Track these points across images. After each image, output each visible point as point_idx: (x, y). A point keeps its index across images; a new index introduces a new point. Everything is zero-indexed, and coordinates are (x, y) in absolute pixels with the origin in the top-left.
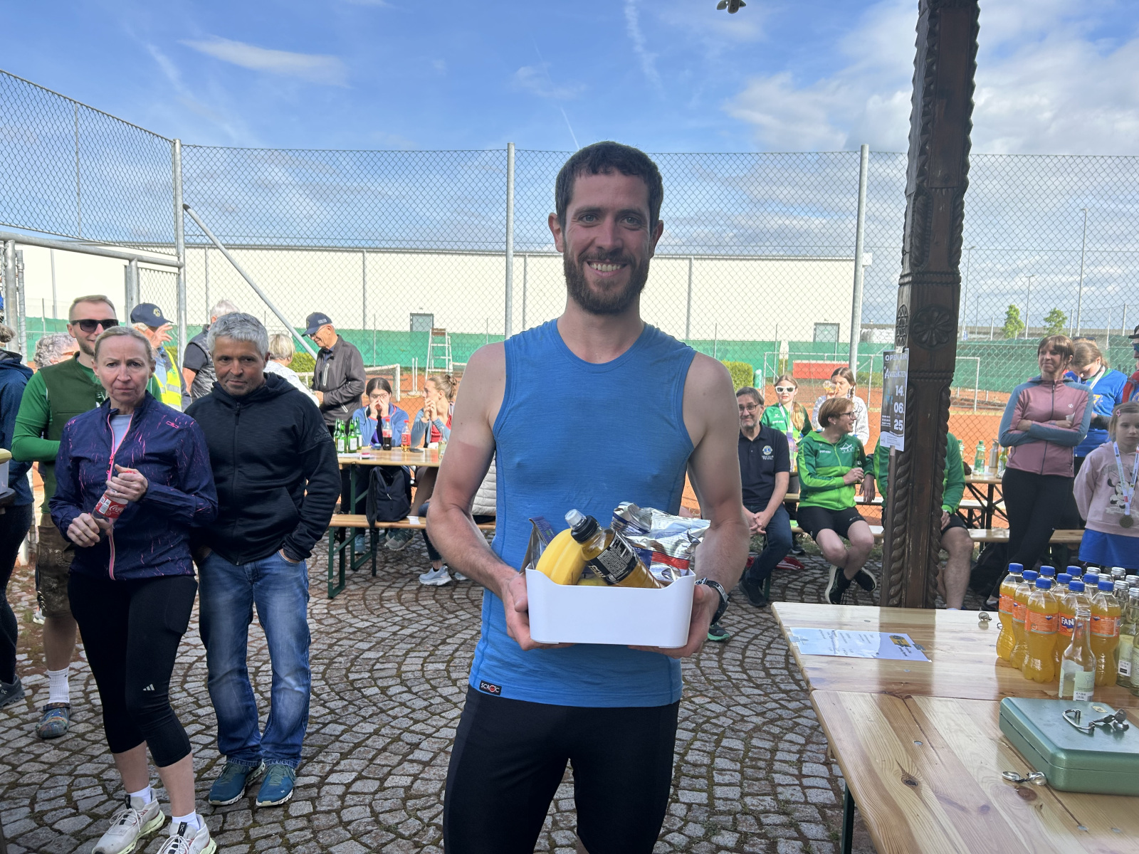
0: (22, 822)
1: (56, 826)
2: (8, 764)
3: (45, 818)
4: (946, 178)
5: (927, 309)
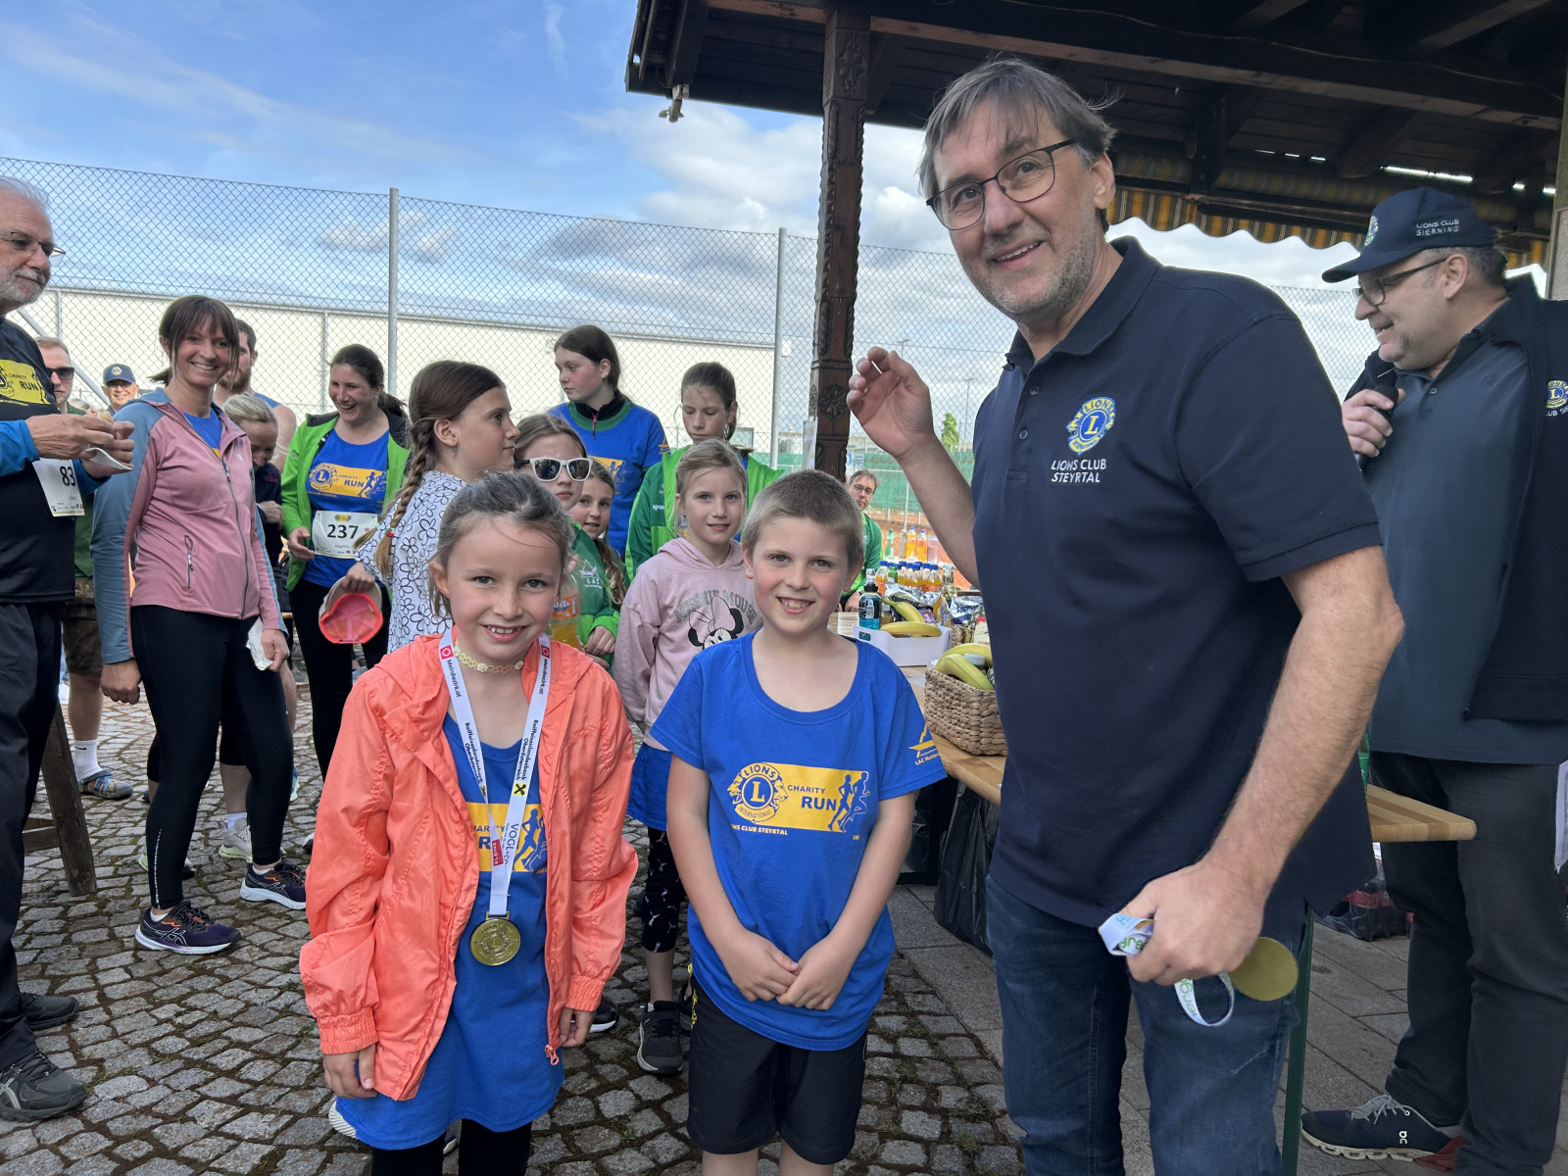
4: (842, 291)
5: (829, 389)
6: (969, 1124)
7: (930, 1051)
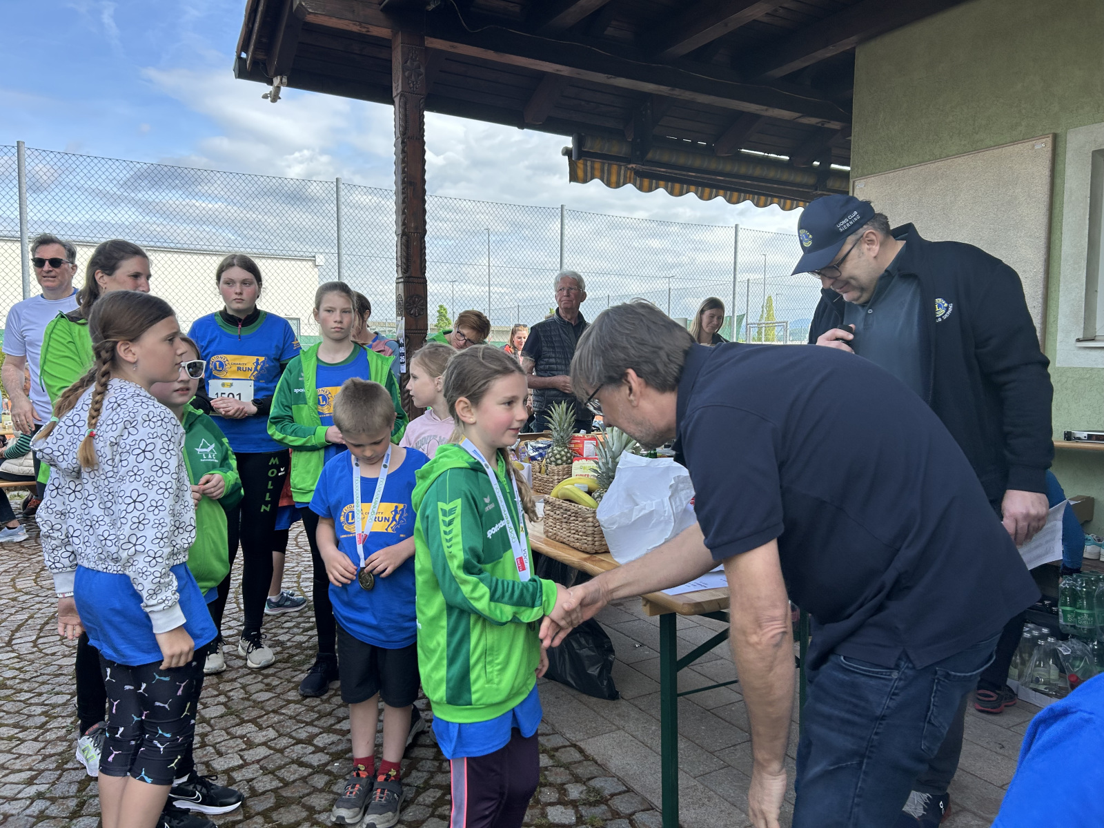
4: (416, 228)
5: (412, 297)
6: (592, 808)
7: (551, 761)
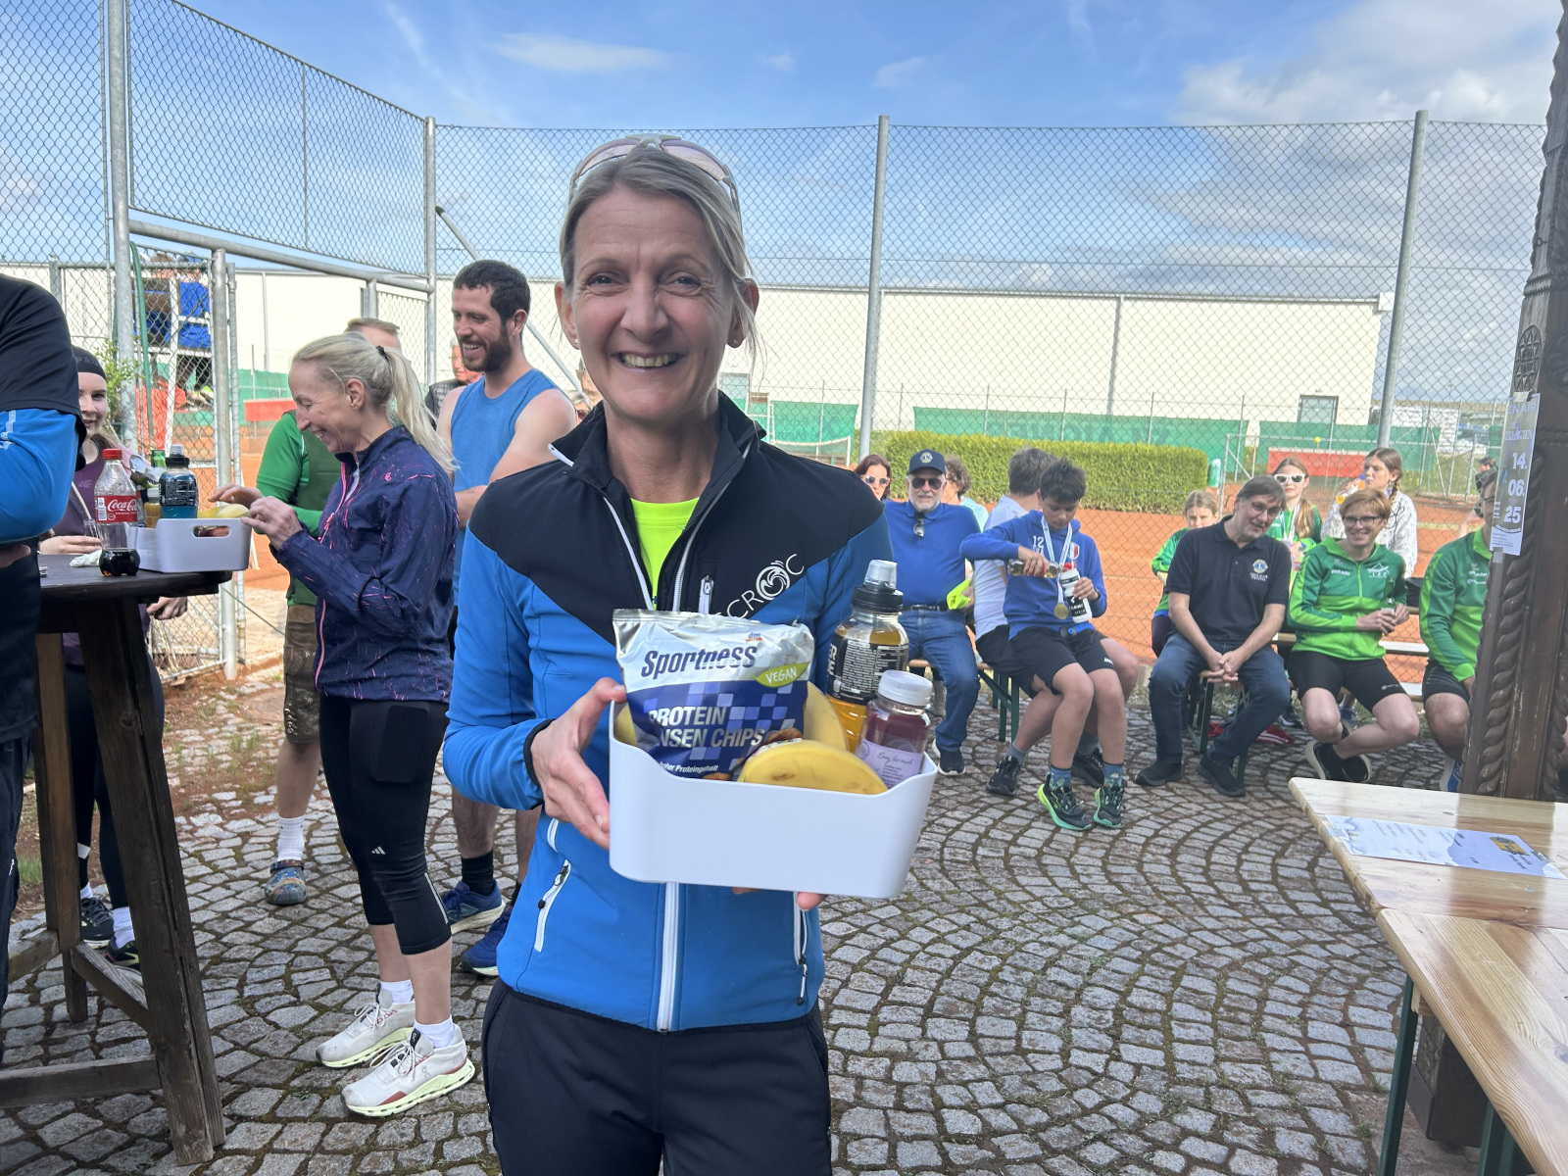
0: (228, 1009)
1: (271, 1017)
2: (211, 931)
3: (257, 1005)
